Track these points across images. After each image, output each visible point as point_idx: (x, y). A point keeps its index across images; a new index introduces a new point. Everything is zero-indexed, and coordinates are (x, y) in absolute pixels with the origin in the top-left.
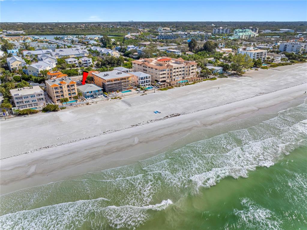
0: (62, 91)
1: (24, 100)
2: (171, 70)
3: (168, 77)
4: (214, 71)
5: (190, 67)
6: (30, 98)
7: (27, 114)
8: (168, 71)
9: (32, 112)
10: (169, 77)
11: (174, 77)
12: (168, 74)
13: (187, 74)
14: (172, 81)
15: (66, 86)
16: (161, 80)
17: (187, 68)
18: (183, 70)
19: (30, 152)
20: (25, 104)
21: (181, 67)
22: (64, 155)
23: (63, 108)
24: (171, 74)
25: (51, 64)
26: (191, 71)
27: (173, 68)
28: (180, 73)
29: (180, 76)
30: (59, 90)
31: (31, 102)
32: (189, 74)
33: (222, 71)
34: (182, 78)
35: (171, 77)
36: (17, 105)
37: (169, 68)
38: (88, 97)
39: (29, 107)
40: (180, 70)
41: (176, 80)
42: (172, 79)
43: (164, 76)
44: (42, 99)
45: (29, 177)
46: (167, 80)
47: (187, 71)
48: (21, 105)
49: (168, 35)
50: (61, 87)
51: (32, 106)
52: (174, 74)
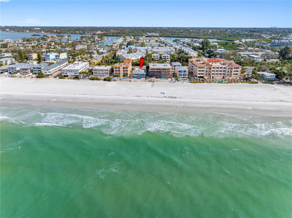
0: (119, 71)
1: (98, 72)
2: (210, 68)
3: (206, 74)
4: (264, 77)
5: (232, 69)
6: (101, 71)
7: (94, 79)
8: (207, 69)
9: (97, 79)
10: (208, 74)
11: (212, 75)
12: (207, 71)
13: (228, 75)
14: (210, 78)
15: (122, 68)
16: (198, 75)
17: (229, 69)
18: (224, 70)
19: (76, 94)
20: (98, 74)
21: (222, 67)
22: (88, 99)
23: (115, 80)
24: (210, 72)
25: (138, 56)
26: (233, 73)
27: (212, 67)
28: (220, 72)
29: (220, 75)
30: (118, 70)
31: (101, 74)
32: (231, 75)
33: (274, 77)
34: (222, 78)
35: (209, 75)
36: (94, 74)
37: (208, 67)
38: (135, 77)
39: (100, 77)
40: (221, 69)
41: (214, 77)
42: (210, 77)
43: (203, 72)
44: (108, 73)
45: (66, 102)
46: (205, 76)
47: (228, 72)
48: (96, 75)
49: (283, 42)
50: (119, 68)
51: (101, 77)
52: (213, 72)
